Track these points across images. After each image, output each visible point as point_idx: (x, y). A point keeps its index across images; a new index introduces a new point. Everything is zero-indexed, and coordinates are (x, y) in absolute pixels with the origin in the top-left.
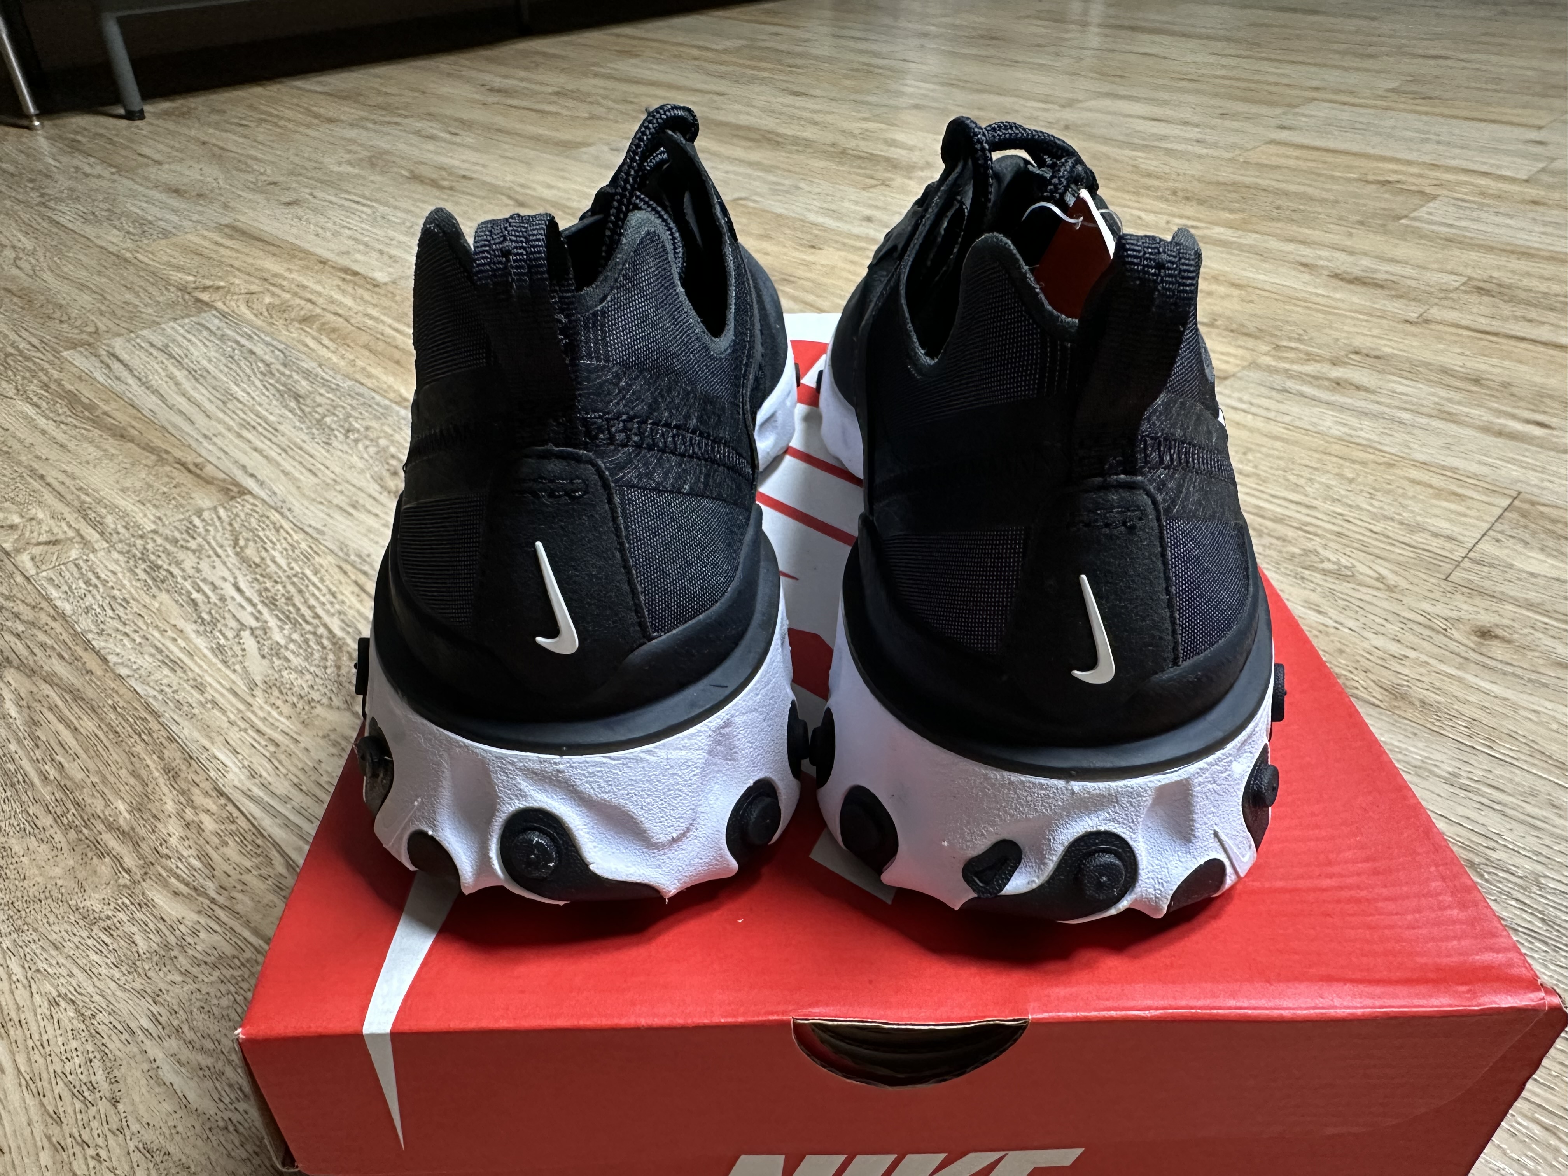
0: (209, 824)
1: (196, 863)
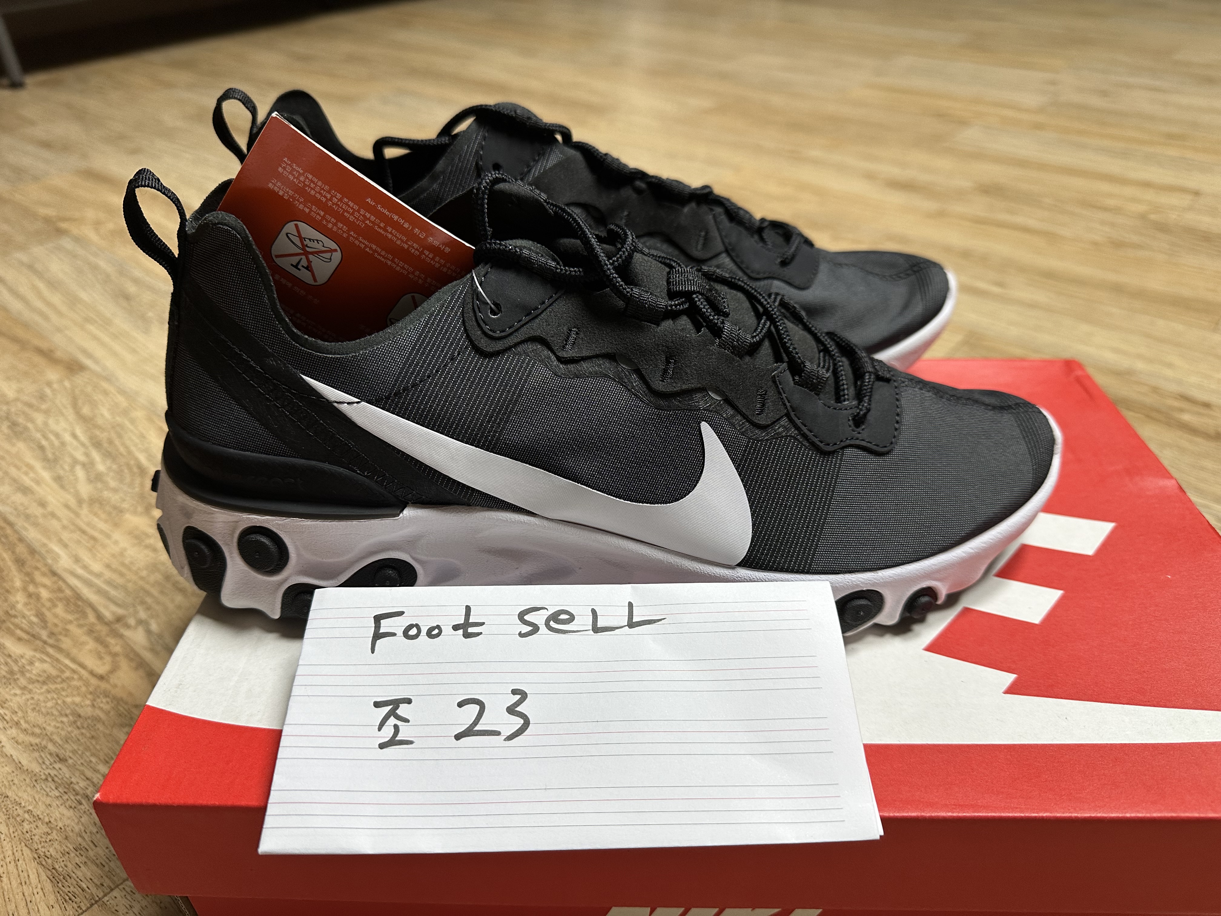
0: (45, 594)
1: (34, 619)
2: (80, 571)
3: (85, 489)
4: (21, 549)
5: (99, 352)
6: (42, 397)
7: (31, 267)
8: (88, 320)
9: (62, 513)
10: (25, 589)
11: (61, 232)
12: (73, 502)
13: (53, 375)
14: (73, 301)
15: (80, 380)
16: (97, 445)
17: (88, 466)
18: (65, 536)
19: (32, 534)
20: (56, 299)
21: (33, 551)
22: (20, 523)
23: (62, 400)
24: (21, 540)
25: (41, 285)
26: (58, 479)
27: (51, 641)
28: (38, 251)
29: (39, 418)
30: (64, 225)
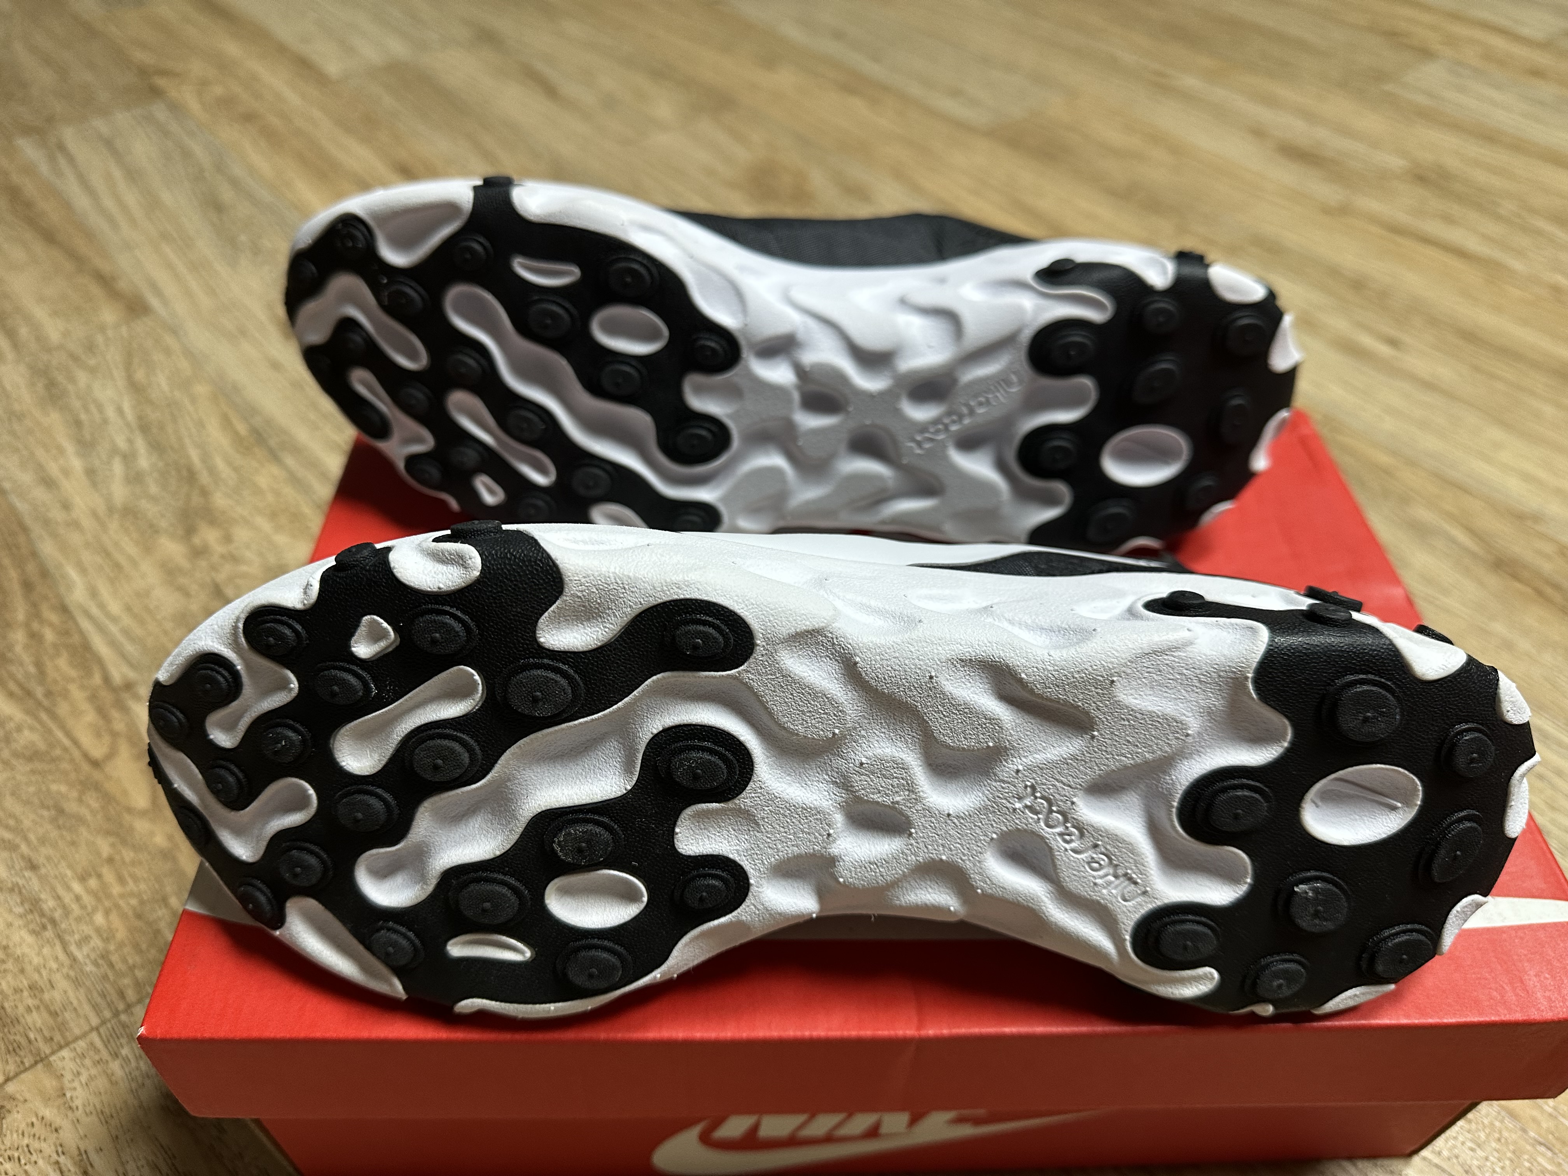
2: (95, 610)
3: (119, 492)
4: (31, 568)
5: (170, 288)
6: (90, 347)
7: (109, 144)
8: (165, 236)
9: (87, 522)
10: (27, 625)
11: (156, 93)
12: (102, 509)
13: (109, 315)
14: (153, 204)
15: (141, 326)
16: (144, 427)
17: (128, 458)
18: (87, 557)
19: (47, 548)
20: (131, 198)
21: (45, 574)
22: (37, 530)
23: (114, 356)
24: (34, 554)
25: (117, 174)
26: (91, 473)
27: (46, 702)
28: (122, 118)
29: (82, 377)
30: (161, 82)
